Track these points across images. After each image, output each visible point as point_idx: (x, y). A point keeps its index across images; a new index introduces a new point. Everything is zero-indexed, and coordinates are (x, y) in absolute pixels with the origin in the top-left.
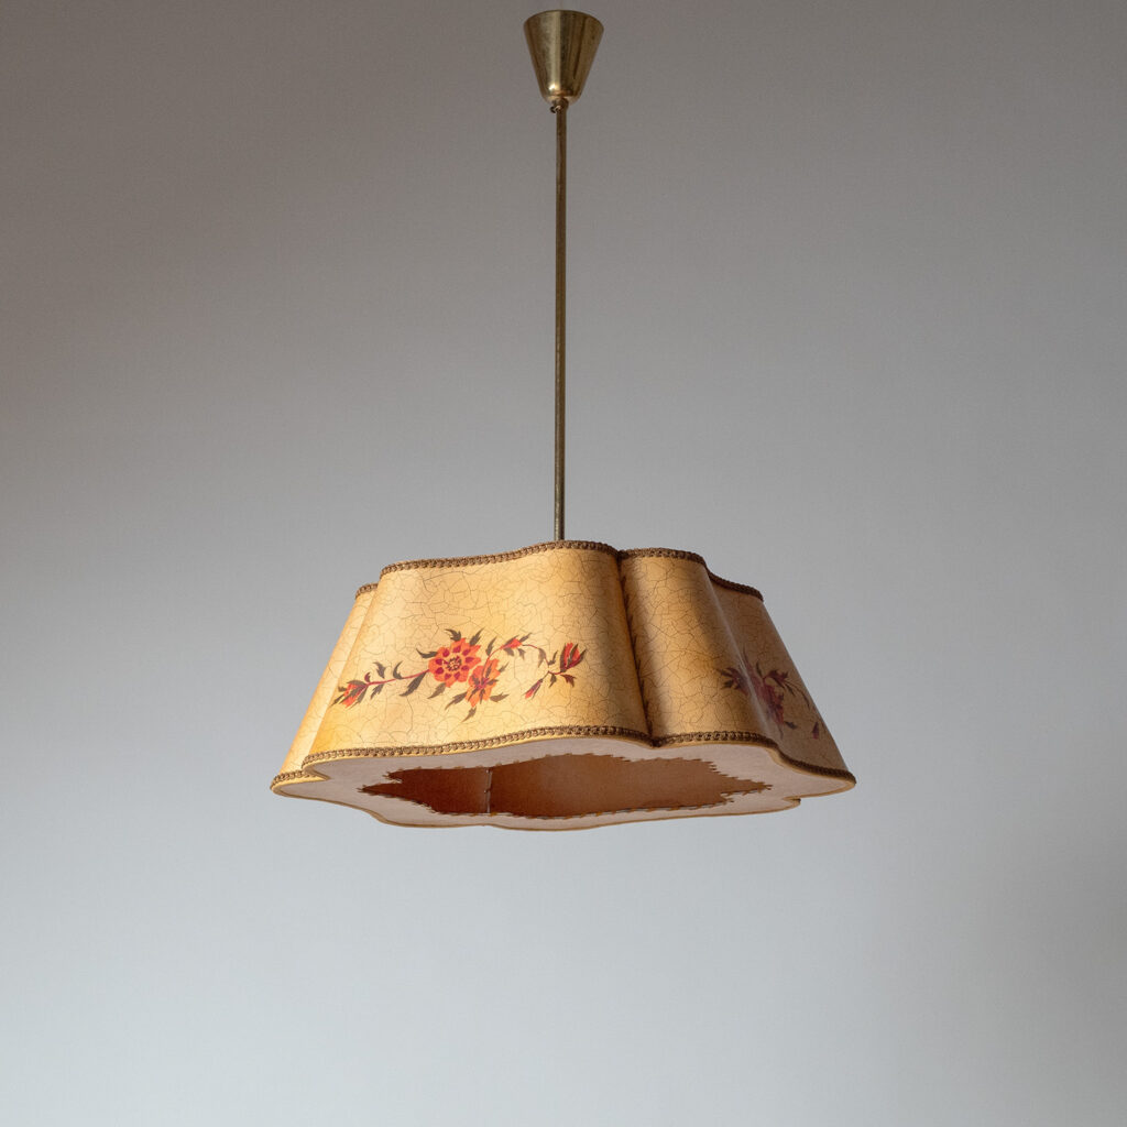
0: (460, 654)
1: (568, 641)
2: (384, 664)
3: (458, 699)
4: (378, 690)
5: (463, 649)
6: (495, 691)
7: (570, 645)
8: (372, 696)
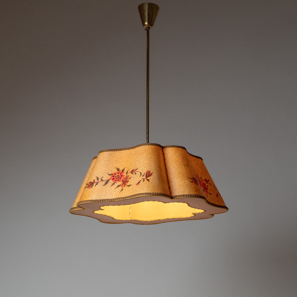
0: (119, 174)
1: (148, 170)
2: (99, 177)
3: (118, 186)
4: (97, 184)
5: (120, 173)
6: (128, 184)
8: (95, 186)
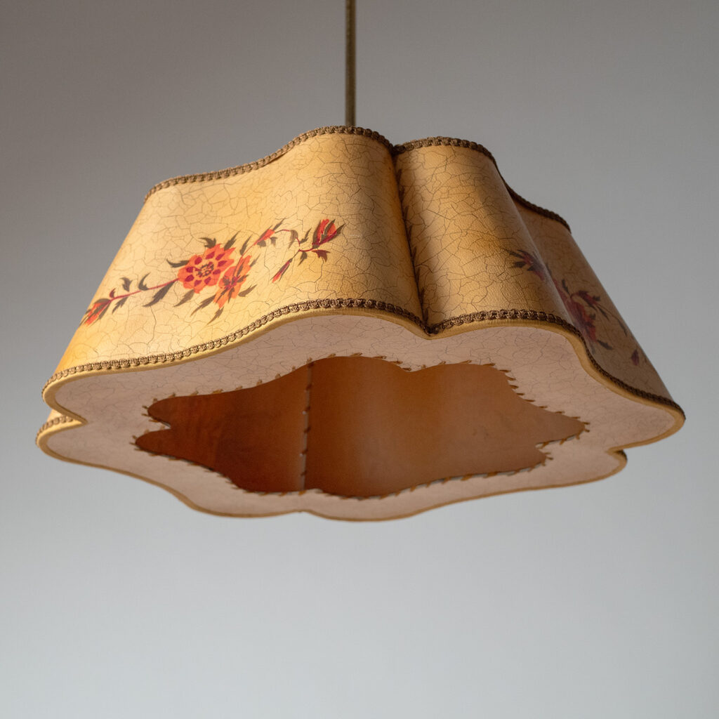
0: (213, 260)
1: (323, 218)
2: (130, 277)
3: (206, 303)
4: (120, 304)
5: (216, 255)
6: (244, 286)
7: (325, 222)
8: (114, 311)
